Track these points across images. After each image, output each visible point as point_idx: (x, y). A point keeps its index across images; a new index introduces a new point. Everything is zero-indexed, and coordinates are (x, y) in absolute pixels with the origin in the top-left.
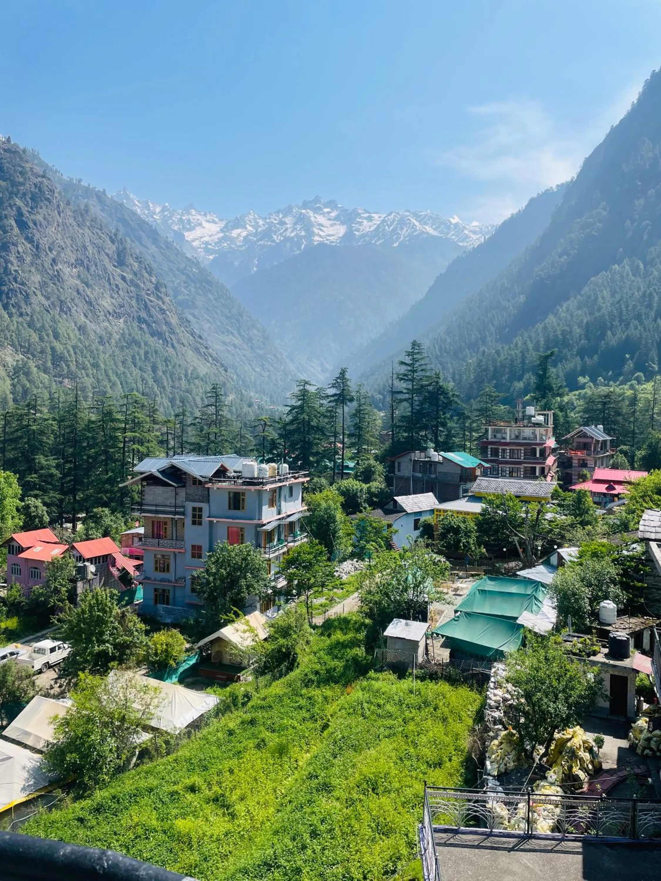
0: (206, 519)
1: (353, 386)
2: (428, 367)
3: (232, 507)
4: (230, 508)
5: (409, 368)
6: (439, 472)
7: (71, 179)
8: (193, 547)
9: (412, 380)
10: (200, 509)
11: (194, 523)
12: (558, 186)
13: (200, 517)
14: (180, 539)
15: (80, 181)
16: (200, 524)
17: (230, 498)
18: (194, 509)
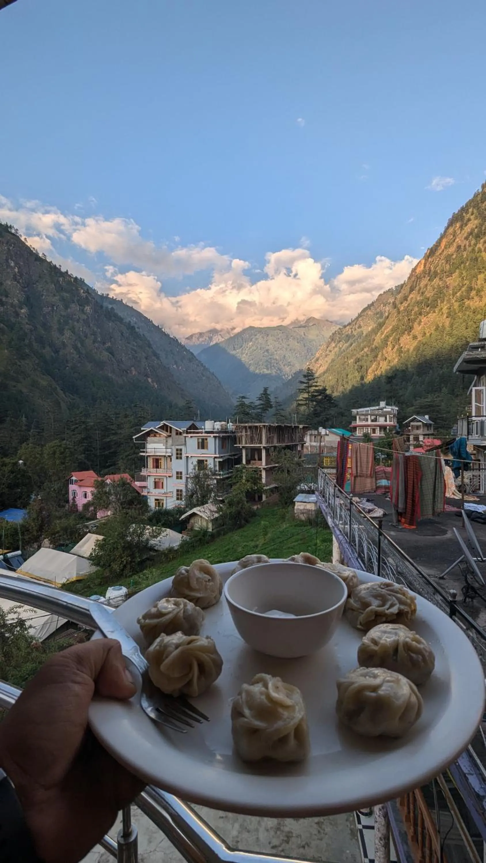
0: (184, 456)
1: (272, 399)
2: (318, 384)
3: (200, 447)
4: (198, 448)
5: (307, 385)
6: (327, 441)
7: (103, 294)
8: (177, 473)
9: (308, 392)
10: (181, 450)
11: (177, 458)
12: (396, 287)
13: (181, 454)
14: (168, 469)
15: (108, 295)
16: (181, 458)
17: (198, 443)
18: (177, 450)
